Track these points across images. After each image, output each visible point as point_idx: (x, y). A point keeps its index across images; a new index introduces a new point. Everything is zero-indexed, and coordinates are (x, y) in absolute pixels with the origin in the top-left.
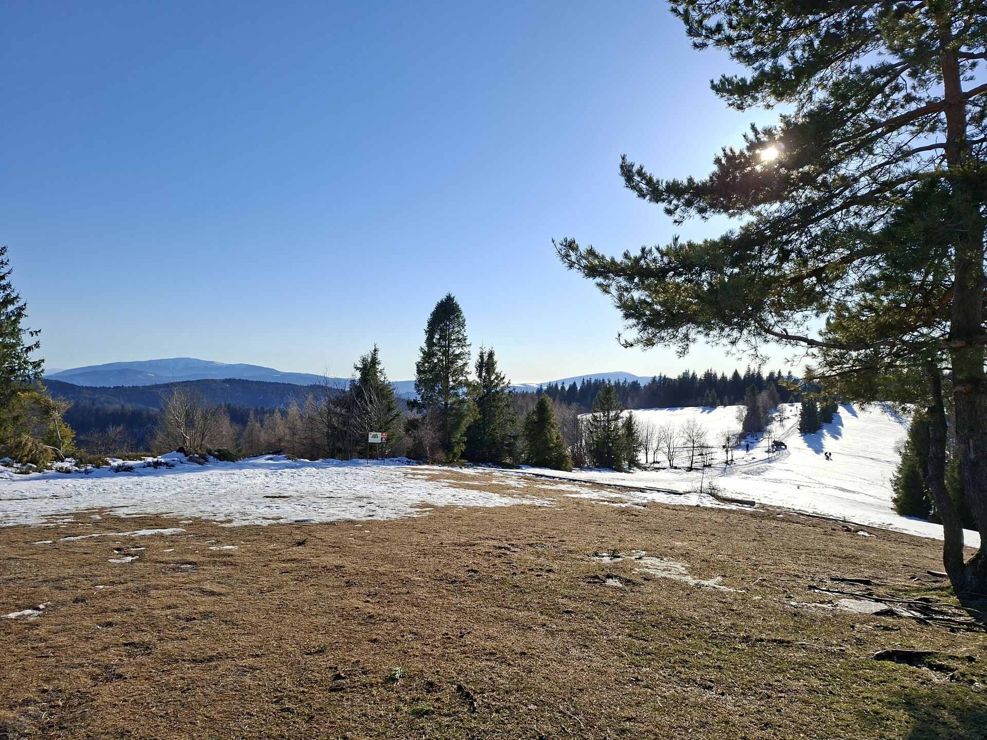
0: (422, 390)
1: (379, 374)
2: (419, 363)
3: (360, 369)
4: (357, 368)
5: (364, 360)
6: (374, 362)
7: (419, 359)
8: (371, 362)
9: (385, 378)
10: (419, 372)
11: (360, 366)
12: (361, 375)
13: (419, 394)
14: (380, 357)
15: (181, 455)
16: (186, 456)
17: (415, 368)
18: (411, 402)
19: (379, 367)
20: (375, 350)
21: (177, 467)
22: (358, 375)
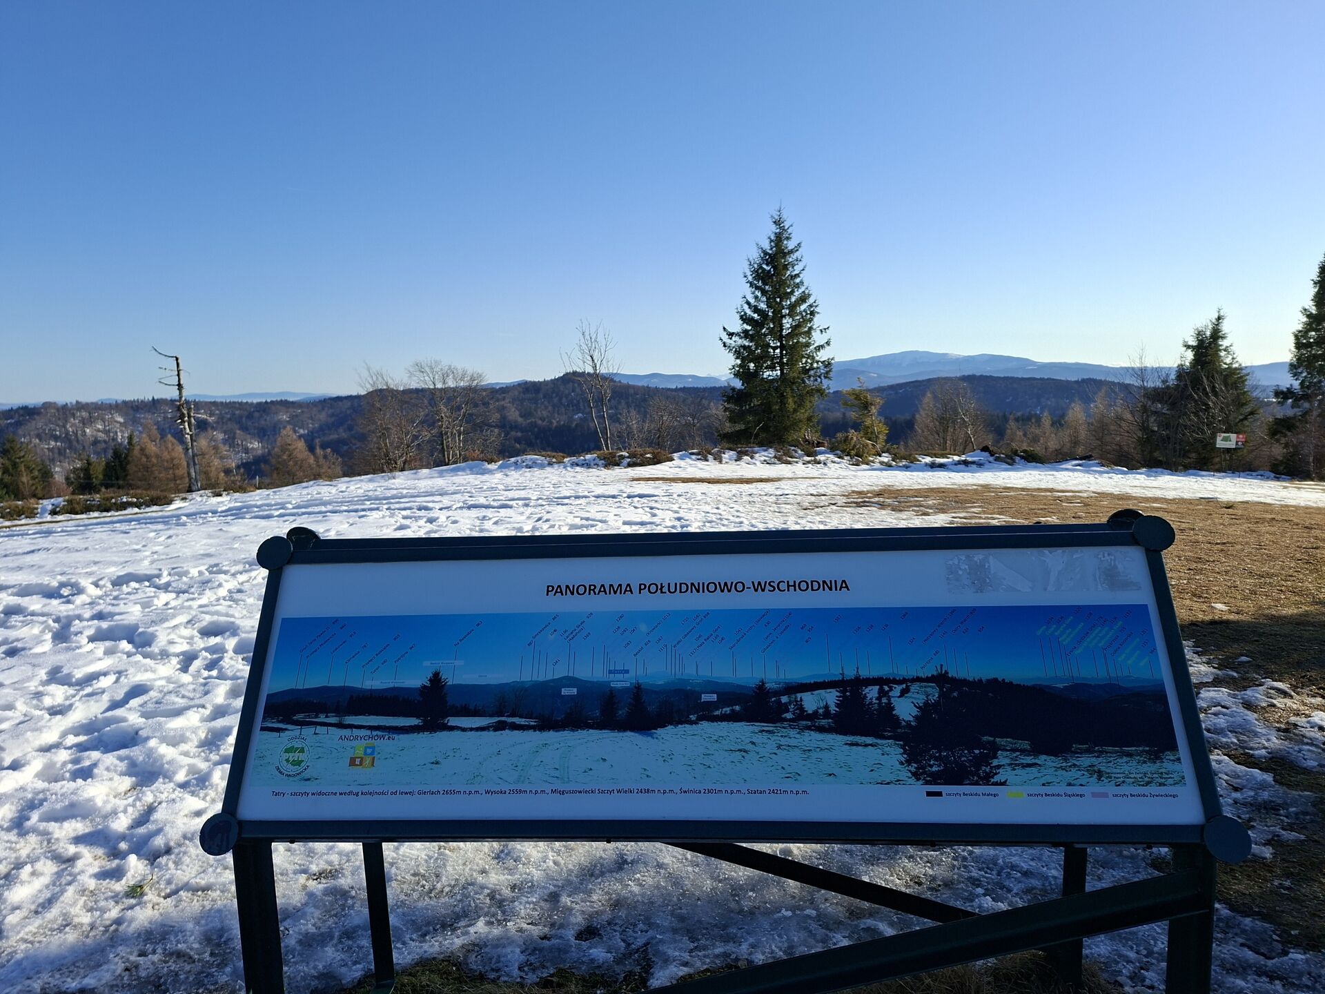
0: (1301, 373)
1: (1223, 354)
2: (1300, 331)
3: (1192, 348)
4: (1188, 347)
5: (1199, 333)
6: (1216, 334)
7: (1300, 327)
8: (1212, 336)
9: (1233, 359)
10: (1299, 345)
11: (1193, 342)
12: (1194, 355)
13: (1296, 379)
14: (1225, 327)
15: (987, 454)
16: (992, 455)
17: (1292, 340)
18: (1282, 392)
19: (1224, 343)
20: (1219, 318)
21: (986, 466)
22: (1190, 355)
